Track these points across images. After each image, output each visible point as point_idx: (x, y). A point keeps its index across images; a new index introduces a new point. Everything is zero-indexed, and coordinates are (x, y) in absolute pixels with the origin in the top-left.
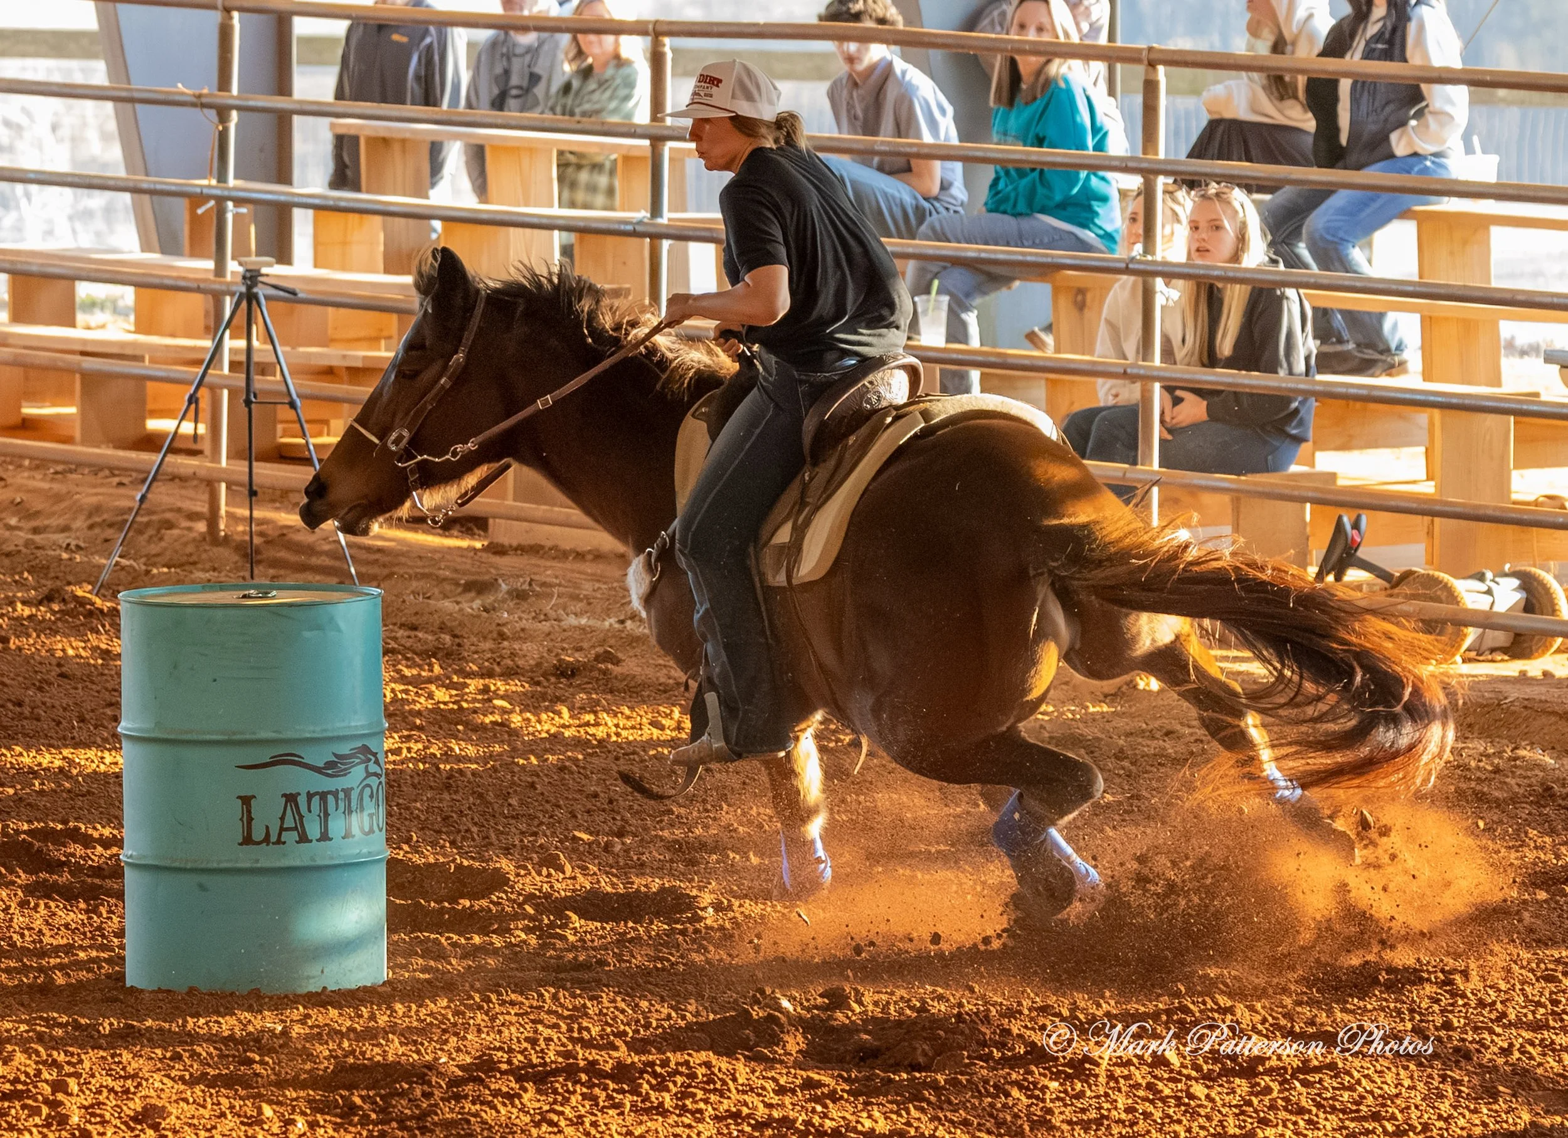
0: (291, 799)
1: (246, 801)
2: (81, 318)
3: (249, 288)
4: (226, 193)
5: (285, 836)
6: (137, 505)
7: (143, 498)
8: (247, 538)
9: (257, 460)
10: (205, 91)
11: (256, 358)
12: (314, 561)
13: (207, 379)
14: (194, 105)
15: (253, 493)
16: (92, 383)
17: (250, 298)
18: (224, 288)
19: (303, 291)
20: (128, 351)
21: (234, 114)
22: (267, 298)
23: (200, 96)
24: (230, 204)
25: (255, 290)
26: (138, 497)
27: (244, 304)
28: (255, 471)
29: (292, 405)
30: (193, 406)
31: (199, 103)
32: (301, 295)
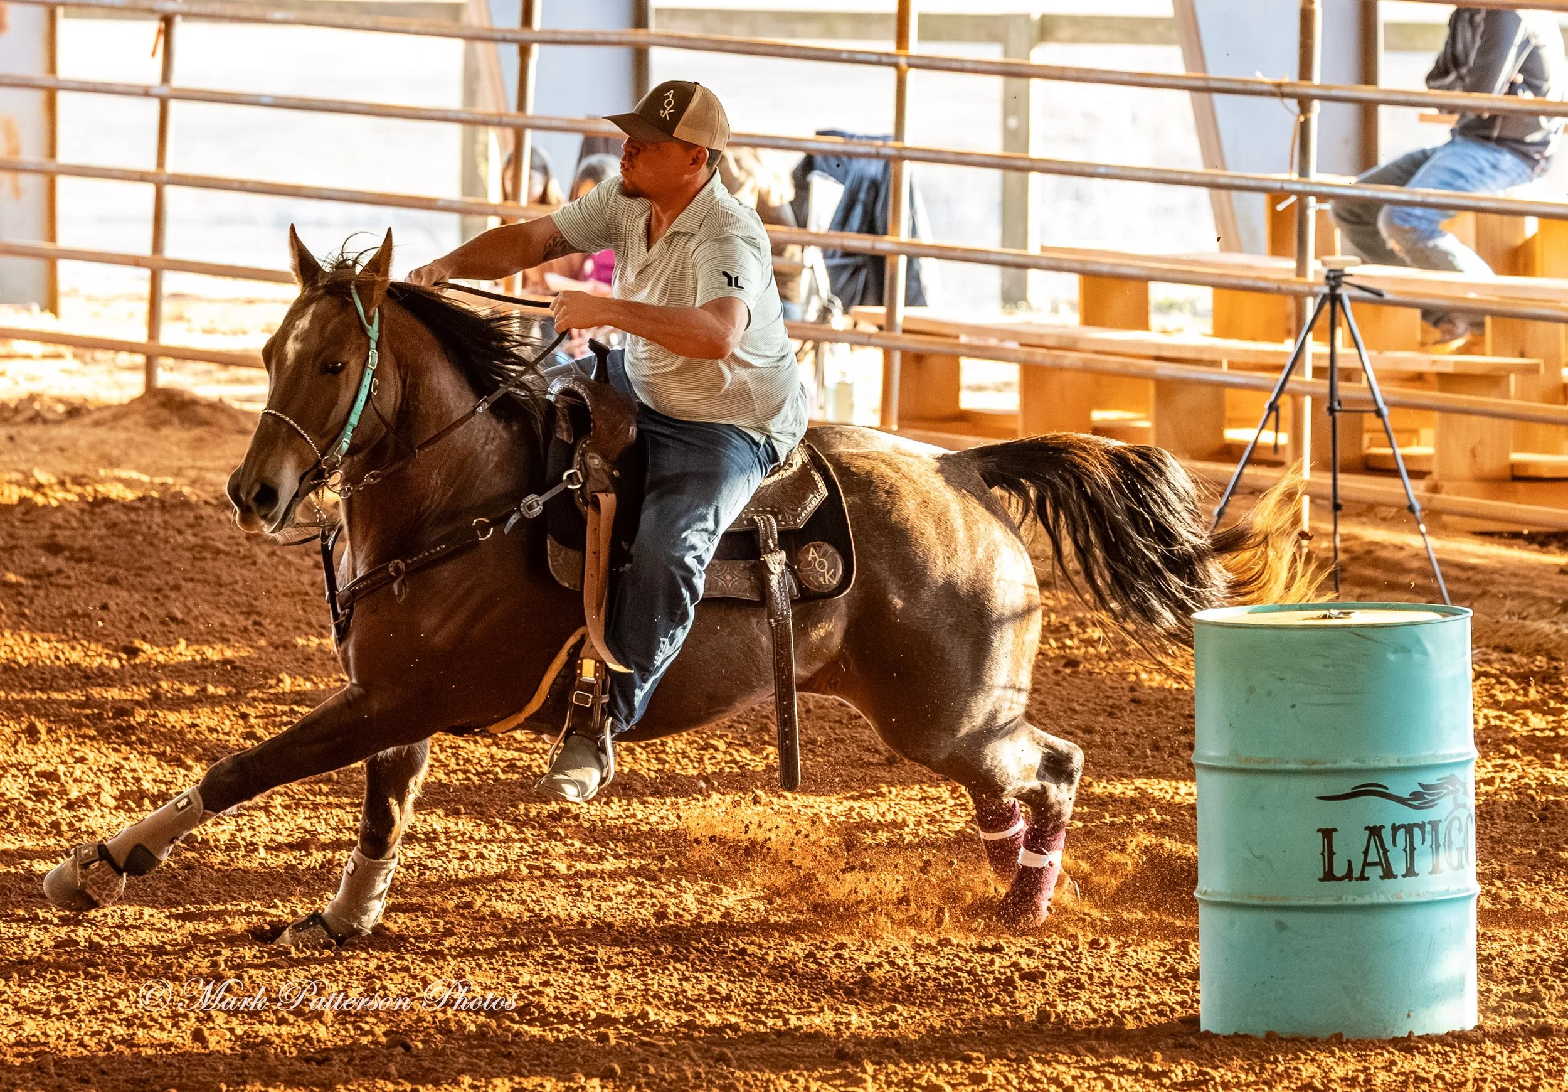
0: (1375, 832)
1: (1327, 834)
2: (1155, 320)
3: (1333, 289)
4: (1308, 188)
5: (1369, 871)
6: (1214, 520)
7: (1221, 513)
8: (1332, 554)
9: (1343, 471)
10: (1286, 80)
11: (1340, 363)
12: (1404, 579)
13: (1288, 386)
14: (1272, 94)
15: (1337, 507)
16: (1166, 389)
17: (1334, 299)
18: (1306, 289)
19: (1390, 292)
20: (1206, 356)
21: (1316, 105)
22: (1352, 299)
23: (1279, 85)
24: (1312, 200)
25: (1339, 291)
26: (1216, 510)
27: (1327, 307)
28: (1339, 483)
29: (1379, 413)
30: (1273, 415)
31: (1279, 92)
32: (1388, 297)
